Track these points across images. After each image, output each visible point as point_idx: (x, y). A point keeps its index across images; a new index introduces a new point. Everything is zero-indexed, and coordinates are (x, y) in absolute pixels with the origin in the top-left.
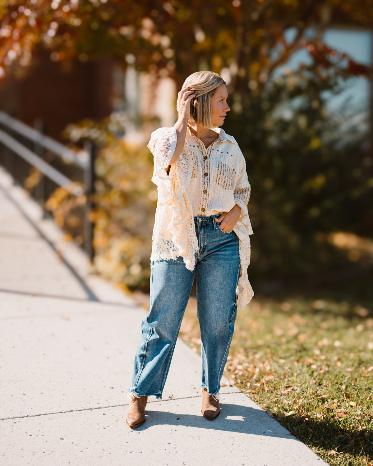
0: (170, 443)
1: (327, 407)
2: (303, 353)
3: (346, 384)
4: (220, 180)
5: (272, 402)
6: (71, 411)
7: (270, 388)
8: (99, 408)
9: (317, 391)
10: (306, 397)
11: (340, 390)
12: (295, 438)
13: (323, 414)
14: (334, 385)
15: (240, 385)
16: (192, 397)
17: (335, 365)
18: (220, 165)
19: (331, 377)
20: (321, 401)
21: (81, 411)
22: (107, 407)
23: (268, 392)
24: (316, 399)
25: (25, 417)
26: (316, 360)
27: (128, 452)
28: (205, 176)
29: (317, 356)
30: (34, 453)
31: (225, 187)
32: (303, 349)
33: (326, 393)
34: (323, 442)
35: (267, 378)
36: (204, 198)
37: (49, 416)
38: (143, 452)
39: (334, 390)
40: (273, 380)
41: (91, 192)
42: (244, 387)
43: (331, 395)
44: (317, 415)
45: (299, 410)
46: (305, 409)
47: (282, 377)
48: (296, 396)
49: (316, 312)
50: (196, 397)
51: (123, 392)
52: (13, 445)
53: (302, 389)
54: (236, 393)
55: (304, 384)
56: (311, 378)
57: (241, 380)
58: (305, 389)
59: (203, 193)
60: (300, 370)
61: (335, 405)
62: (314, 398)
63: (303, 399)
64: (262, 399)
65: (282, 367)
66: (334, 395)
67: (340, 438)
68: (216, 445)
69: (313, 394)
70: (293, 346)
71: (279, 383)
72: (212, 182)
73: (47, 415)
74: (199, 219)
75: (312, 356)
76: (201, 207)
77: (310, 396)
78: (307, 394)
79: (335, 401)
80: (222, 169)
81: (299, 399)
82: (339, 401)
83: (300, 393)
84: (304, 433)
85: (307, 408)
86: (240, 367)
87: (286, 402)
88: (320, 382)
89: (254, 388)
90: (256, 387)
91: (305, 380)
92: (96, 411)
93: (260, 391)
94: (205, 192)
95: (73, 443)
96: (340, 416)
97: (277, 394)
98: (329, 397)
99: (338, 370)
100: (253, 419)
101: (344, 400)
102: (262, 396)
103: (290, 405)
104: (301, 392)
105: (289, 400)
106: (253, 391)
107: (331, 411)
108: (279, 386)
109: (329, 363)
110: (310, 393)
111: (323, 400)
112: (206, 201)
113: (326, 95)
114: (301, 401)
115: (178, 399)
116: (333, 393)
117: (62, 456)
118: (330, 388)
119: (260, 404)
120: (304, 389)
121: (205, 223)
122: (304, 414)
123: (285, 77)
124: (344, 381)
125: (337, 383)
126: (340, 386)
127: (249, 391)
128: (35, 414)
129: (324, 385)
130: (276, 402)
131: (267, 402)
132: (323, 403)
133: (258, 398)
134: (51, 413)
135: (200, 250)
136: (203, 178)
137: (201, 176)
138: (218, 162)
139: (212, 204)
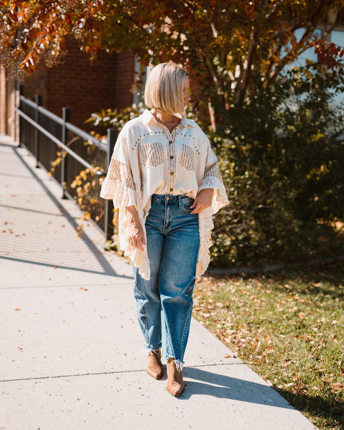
0: (178, 408)
1: (324, 380)
2: (302, 330)
3: (342, 360)
4: (185, 162)
5: (272, 374)
6: (88, 374)
7: (271, 360)
8: (114, 373)
9: (315, 365)
10: (304, 371)
11: (336, 366)
12: (293, 407)
13: (320, 387)
14: (330, 360)
15: (243, 357)
16: (198, 366)
17: (332, 342)
18: (184, 147)
19: (328, 353)
20: (318, 374)
21: (96, 375)
22: (121, 372)
23: (269, 365)
24: (314, 373)
25: (46, 378)
26: (314, 337)
27: (139, 414)
28: (171, 159)
29: (315, 333)
30: (53, 411)
31: (188, 168)
32: (302, 326)
33: (323, 368)
34: (320, 413)
35: (269, 351)
36: (172, 179)
37: (68, 378)
38: (152, 415)
39: (330, 365)
40: (274, 353)
42: (247, 359)
43: (328, 370)
44: (314, 387)
45: (297, 382)
46: (303, 381)
47: (282, 351)
48: (295, 369)
50: (203, 366)
51: (135, 359)
52: (34, 403)
53: (301, 363)
54: (239, 364)
55: (302, 358)
56: (309, 353)
57: (244, 352)
58: (304, 363)
59: (170, 175)
60: (299, 345)
61: (331, 379)
62: (311, 372)
63: (302, 372)
64: (264, 370)
65: (282, 341)
66: (331, 369)
67: (335, 410)
68: (220, 411)
69: (311, 368)
70: (293, 322)
71: (279, 356)
72: (177, 164)
73: (65, 377)
74: (167, 197)
75: (311, 333)
76: (169, 188)
77: (308, 370)
78: (305, 368)
79: (332, 375)
80: (186, 152)
81: (298, 372)
82: (335, 375)
83: (299, 366)
84: (302, 404)
85: (305, 380)
86: (243, 340)
87: (285, 374)
88: (318, 357)
89: (256, 360)
90: (258, 359)
91: (304, 355)
92: (110, 375)
93: (261, 363)
94: (172, 173)
95: (89, 404)
96: (336, 389)
97: (278, 367)
98: (326, 371)
99: (335, 346)
100: (254, 388)
101: (340, 374)
102: (263, 367)
103: (289, 378)
105: (289, 372)
106: (255, 363)
107: (327, 385)
108: (279, 359)
109: (326, 340)
110: (308, 366)
111: (320, 374)
112: (173, 182)
114: (300, 374)
115: (186, 367)
116: (329, 368)
117: (79, 415)
118: (326, 363)
119: (261, 375)
121: (171, 201)
124: (340, 357)
125: (333, 359)
126: (336, 361)
127: (252, 363)
128: (55, 376)
129: (321, 360)
130: (276, 374)
131: (268, 374)
132: (320, 377)
133: (260, 370)
134: (69, 375)
135: (165, 225)
136: (169, 161)
137: (167, 160)
138: (182, 145)
139: (178, 184)
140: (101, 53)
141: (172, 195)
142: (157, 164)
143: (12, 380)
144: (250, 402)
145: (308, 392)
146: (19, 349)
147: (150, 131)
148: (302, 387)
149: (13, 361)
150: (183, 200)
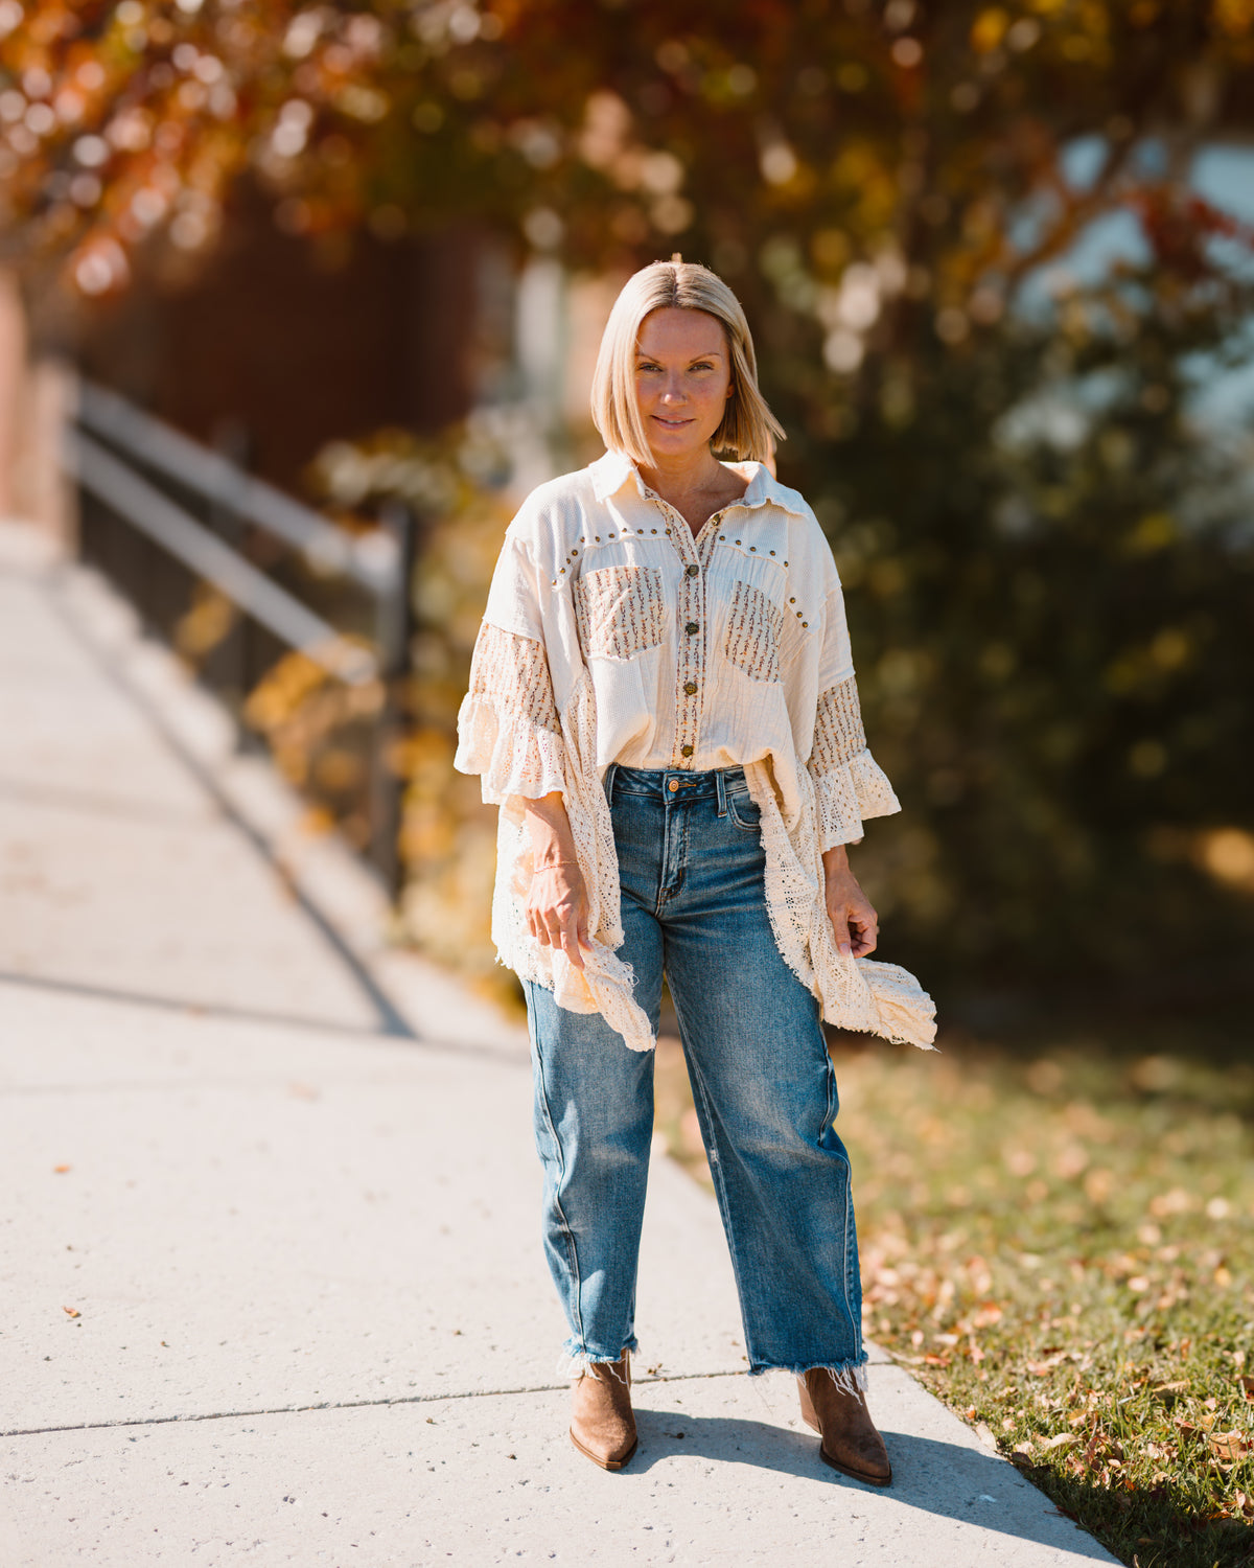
0: (651, 1528)
1: (1183, 1424)
2: (1102, 1238)
3: (1247, 1349)
4: (741, 648)
5: (995, 1400)
6: (321, 1406)
7: (989, 1351)
8: (416, 1400)
9: (1149, 1368)
10: (1110, 1388)
11: (1228, 1369)
12: (1074, 1524)
13: (1170, 1447)
14: (1206, 1349)
15: (888, 1338)
16: (725, 1374)
17: (1212, 1281)
18: (742, 594)
19: (1195, 1321)
20: (1163, 1402)
21: (353, 1408)
22: (441, 1398)
23: (982, 1367)
24: (1145, 1395)
25: (167, 1420)
26: (1147, 1263)
27: (511, 1551)
28: (690, 634)
29: (1151, 1248)
30: (194, 1543)
31: (754, 673)
32: (1102, 1225)
33: (1180, 1377)
34: (1169, 1543)
35: (980, 1318)
36: (689, 710)
37: (248, 1421)
38: (558, 1557)
39: (1206, 1367)
40: (1001, 1326)
41: (398, 672)
42: (902, 1347)
43: (1196, 1384)
44: (1147, 1449)
45: (1087, 1429)
46: (1107, 1427)
47: (1030, 1316)
48: (1077, 1383)
49: (1146, 1097)
50: (741, 1373)
51: (493, 1348)
52: (126, 1515)
53: (1098, 1360)
55: (1104, 1341)
56: (1128, 1323)
57: (892, 1321)
58: (1108, 1358)
59: (682, 693)
60: (1092, 1293)
61: (1210, 1417)
62: (1137, 1393)
63: (1103, 1393)
64: (964, 1388)
65: (1029, 1280)
66: (1208, 1383)
67: (1226, 1533)
68: (804, 1539)
69: (1136, 1377)
70: (1070, 1212)
71: (1020, 1336)
72: (712, 656)
73: (239, 1417)
74: (670, 779)
75: (1133, 1248)
76: (678, 743)
77: (1124, 1384)
78: (1114, 1376)
79: (1211, 1403)
80: (750, 610)
81: (1087, 1394)
82: (1223, 1404)
83: (1090, 1372)
84: (1104, 1510)
85: (1114, 1424)
86: (888, 1278)
87: (1042, 1401)
88: (1160, 1337)
89: (936, 1350)
90: (943, 1347)
91: (1108, 1330)
92: (402, 1410)
93: (954, 1362)
94: (691, 689)
95: (325, 1515)
96: (1227, 1456)
97: (1014, 1374)
98: (1189, 1390)
99: (1221, 1298)
100: (930, 1455)
101: (1242, 1400)
102: (962, 1377)
103: (1056, 1414)
104: (1094, 1370)
105: (1055, 1394)
106: (933, 1361)
107: (1196, 1439)
108: (1021, 1346)
109: (1189, 1274)
110: (1124, 1373)
111: (1170, 1401)
112: (695, 720)
113: (1197, 366)
114: (1095, 1401)
115: (679, 1378)
116: (1203, 1378)
117: (289, 1557)
118: (1192, 1361)
119: (954, 1405)
120: (1105, 1359)
121: (688, 793)
122: (1103, 1444)
123: (1060, 303)
124: (1240, 1338)
125: (1216, 1343)
126: (1227, 1353)
127: (918, 1360)
128: (201, 1414)
129: (1173, 1346)
130: (1010, 1401)
131: (978, 1400)
132: (1169, 1410)
133: (950, 1385)
134: (254, 1410)
135: (666, 883)
136: (681, 643)
137: (674, 634)
138: (735, 584)
139: (713, 731)
141: (688, 771)
142: (631, 649)
143: (44, 1431)
144: (914, 1505)
145: (1127, 1467)
146: (69, 1316)
147: (620, 522)
148: (1103, 1448)
149: (48, 1359)
150: (733, 786)
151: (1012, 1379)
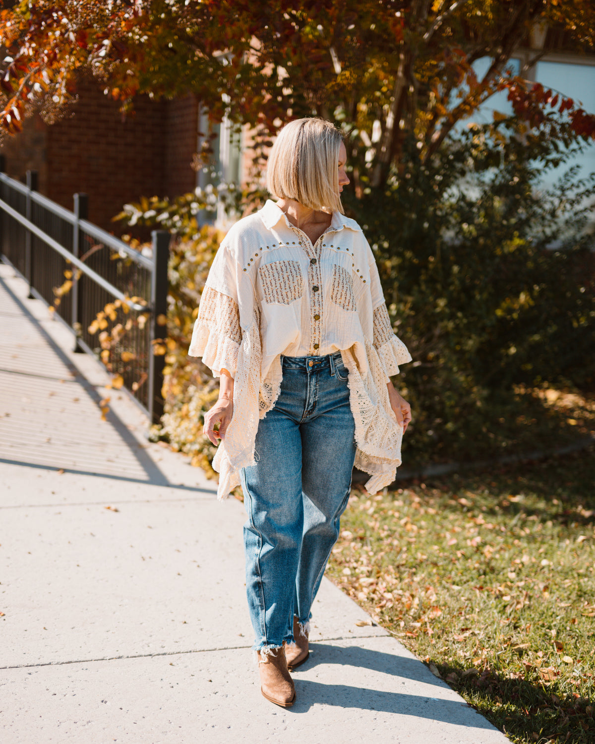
0: (275, 714)
1: (527, 664)
2: (490, 577)
3: (557, 628)
4: (339, 296)
5: (438, 653)
6: (120, 658)
7: (436, 630)
8: (164, 654)
9: (511, 637)
10: (493, 647)
11: (548, 638)
12: (475, 711)
13: (521, 674)
14: (538, 628)
15: (388, 624)
17: (541, 597)
18: (337, 270)
19: (533, 616)
20: (518, 653)
21: (134, 658)
22: (177, 653)
23: (433, 637)
24: (509, 650)
25: (46, 665)
26: (511, 588)
27: (210, 725)
28: (315, 291)
29: (512, 581)
30: (59, 722)
31: (346, 307)
32: (490, 570)
33: (526, 642)
34: (520, 720)
35: (432, 614)
36: (316, 327)
37: (85, 665)
38: (232, 727)
39: (538, 637)
40: (442, 618)
42: (395, 628)
43: (533, 645)
44: (510, 675)
45: (482, 666)
46: (491, 665)
47: (456, 613)
48: (477, 645)
49: (512, 510)
50: (319, 641)
51: (201, 630)
52: (26, 709)
53: (487, 634)
54: (381, 636)
55: (490, 625)
56: (501, 616)
57: (389, 616)
58: (492, 633)
59: (313, 320)
60: (485, 602)
61: (540, 660)
62: (505, 649)
63: (489, 649)
64: (424, 647)
65: (455, 596)
66: (539, 644)
67: (547, 715)
69: (505, 642)
70: (473, 564)
71: (451, 622)
72: (326, 300)
73: (81, 663)
74: (309, 361)
75: (504, 581)
76: (312, 343)
77: (499, 645)
78: (494, 642)
79: (540, 654)
80: (341, 278)
81: (482, 650)
82: (546, 654)
85: (495, 664)
86: (388, 596)
87: (461, 653)
88: (516, 623)
89: (411, 630)
90: (414, 628)
91: (492, 620)
92: (158, 659)
93: (419, 635)
94: (317, 317)
95: (121, 709)
96: (548, 679)
97: (448, 641)
98: (530, 648)
99: (545, 604)
101: (555, 652)
102: (423, 643)
103: (467, 659)
104: (485, 639)
105: (467, 650)
106: (409, 635)
107: (533, 671)
108: (451, 627)
109: (530, 593)
110: (499, 640)
111: (521, 653)
112: (319, 332)
114: (486, 653)
116: (536, 642)
117: (104, 729)
118: (531, 634)
119: (419, 655)
120: (490, 633)
121: (318, 366)
122: (489, 673)
124: (554, 623)
125: (543, 626)
126: (548, 630)
127: (403, 634)
128: (62, 661)
129: (523, 627)
130: (445, 653)
131: (431, 653)
132: (520, 657)
133: (417, 646)
134: (87, 660)
135: (307, 408)
136: (311, 296)
137: (308, 293)
138: (334, 266)
139: (328, 336)
140: (139, 99)
141: (317, 356)
142: (289, 300)
147: (278, 239)
150: (337, 361)
151: (447, 643)
